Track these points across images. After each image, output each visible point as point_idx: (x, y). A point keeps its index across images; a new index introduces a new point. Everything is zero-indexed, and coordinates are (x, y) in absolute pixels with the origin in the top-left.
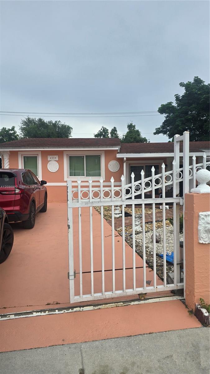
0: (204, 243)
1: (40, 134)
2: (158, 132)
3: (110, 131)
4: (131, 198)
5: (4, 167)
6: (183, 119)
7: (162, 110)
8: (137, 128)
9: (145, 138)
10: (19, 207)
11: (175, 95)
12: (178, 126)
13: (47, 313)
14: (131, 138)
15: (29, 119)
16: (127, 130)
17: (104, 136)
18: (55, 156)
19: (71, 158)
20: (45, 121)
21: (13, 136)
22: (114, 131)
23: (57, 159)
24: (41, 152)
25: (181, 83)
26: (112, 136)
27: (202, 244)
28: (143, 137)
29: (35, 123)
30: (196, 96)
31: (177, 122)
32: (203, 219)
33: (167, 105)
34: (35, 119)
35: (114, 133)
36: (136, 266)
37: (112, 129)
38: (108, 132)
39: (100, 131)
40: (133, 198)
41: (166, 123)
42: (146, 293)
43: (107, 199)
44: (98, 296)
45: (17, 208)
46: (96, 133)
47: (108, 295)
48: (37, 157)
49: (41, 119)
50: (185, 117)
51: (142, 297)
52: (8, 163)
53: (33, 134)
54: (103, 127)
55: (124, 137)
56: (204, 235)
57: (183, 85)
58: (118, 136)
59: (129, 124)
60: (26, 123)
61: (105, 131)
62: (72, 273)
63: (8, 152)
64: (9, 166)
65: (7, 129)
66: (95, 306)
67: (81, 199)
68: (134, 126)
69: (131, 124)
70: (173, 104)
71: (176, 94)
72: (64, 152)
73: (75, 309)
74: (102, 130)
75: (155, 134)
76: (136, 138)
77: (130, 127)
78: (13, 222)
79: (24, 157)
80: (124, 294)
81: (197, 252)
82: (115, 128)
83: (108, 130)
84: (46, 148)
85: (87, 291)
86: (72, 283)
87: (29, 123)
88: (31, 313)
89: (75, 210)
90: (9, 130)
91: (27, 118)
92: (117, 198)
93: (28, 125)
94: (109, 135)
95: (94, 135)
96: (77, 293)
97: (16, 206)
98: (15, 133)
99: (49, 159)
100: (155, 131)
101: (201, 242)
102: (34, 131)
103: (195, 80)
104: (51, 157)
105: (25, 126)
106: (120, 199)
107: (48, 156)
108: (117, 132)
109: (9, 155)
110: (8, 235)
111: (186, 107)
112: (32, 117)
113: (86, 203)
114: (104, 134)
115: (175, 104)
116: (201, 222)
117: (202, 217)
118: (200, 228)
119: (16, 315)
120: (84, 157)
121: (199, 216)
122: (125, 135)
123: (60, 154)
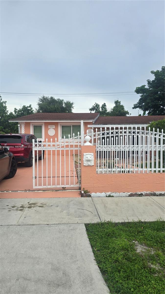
0: (85, 165)
1: (49, 109)
2: (135, 107)
3: (101, 106)
4: (59, 147)
5: (21, 132)
6: (152, 98)
7: (138, 91)
8: (121, 104)
9: (127, 111)
10: (23, 154)
11: (147, 81)
12: (149, 103)
13: (24, 191)
14: (117, 111)
15: (44, 97)
16: (114, 105)
17: (96, 110)
18: (53, 126)
19: (63, 127)
20: (55, 99)
21: (30, 111)
22: (104, 105)
23: (54, 127)
24: (44, 123)
25: (152, 71)
26: (102, 109)
27: (85, 166)
28: (126, 111)
29: (48, 100)
30: (162, 81)
31: (148, 100)
32: (85, 156)
33: (141, 87)
34: (48, 97)
35: (104, 108)
36: (61, 176)
37: (103, 105)
38: (99, 107)
39: (93, 106)
40: (60, 147)
41: (141, 101)
42: (65, 187)
43: (49, 147)
44: (45, 187)
45: (22, 155)
46: (91, 108)
47: (49, 187)
48: (42, 126)
49: (52, 97)
50: (154, 96)
51: (64, 189)
52: (24, 130)
53: (44, 109)
54: (96, 103)
55: (112, 110)
56: (85, 162)
57: (153, 73)
58: (107, 109)
59: (116, 101)
60: (42, 100)
61: (97, 106)
62: (34, 176)
63: (24, 123)
64: (24, 132)
65: (26, 106)
66: (43, 191)
67: (38, 147)
68: (120, 102)
69: (118, 101)
70: (146, 87)
71: (148, 79)
72: (59, 123)
73: (35, 191)
74: (95, 105)
75: (133, 108)
76: (120, 111)
77: (117, 102)
78: (20, 162)
79: (34, 126)
80: (56, 187)
81: (83, 169)
82: (104, 104)
83: (99, 105)
84: (47, 121)
85: (40, 185)
86: (34, 180)
87: (44, 99)
88: (18, 191)
89: (36, 151)
90: (28, 107)
91: (43, 96)
92: (53, 147)
93: (43, 102)
94: (100, 109)
95: (89, 109)
96: (36, 185)
97: (22, 153)
98: (31, 109)
99: (49, 127)
100: (134, 106)
101: (84, 165)
102: (45, 107)
103: (162, 69)
104: (50, 126)
105: (41, 103)
106: (55, 148)
107: (49, 126)
108: (106, 107)
109: (25, 125)
110: (14, 165)
111: (154, 89)
112: (46, 96)
113: (40, 149)
114: (96, 108)
115: (147, 87)
116: (84, 157)
117: (85, 155)
118: (84, 159)
119: (12, 191)
120: (71, 126)
121: (83, 155)
122: (112, 108)
123: (56, 124)
